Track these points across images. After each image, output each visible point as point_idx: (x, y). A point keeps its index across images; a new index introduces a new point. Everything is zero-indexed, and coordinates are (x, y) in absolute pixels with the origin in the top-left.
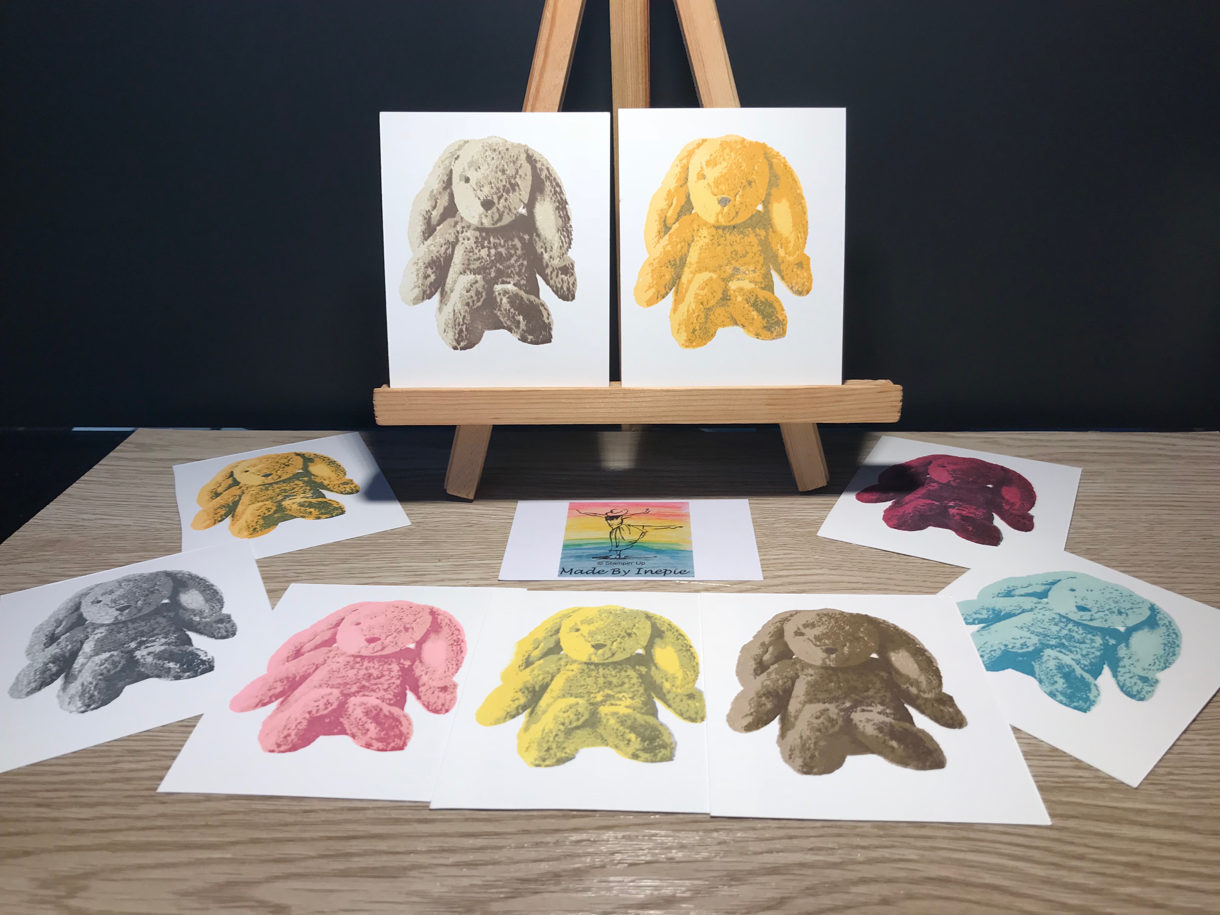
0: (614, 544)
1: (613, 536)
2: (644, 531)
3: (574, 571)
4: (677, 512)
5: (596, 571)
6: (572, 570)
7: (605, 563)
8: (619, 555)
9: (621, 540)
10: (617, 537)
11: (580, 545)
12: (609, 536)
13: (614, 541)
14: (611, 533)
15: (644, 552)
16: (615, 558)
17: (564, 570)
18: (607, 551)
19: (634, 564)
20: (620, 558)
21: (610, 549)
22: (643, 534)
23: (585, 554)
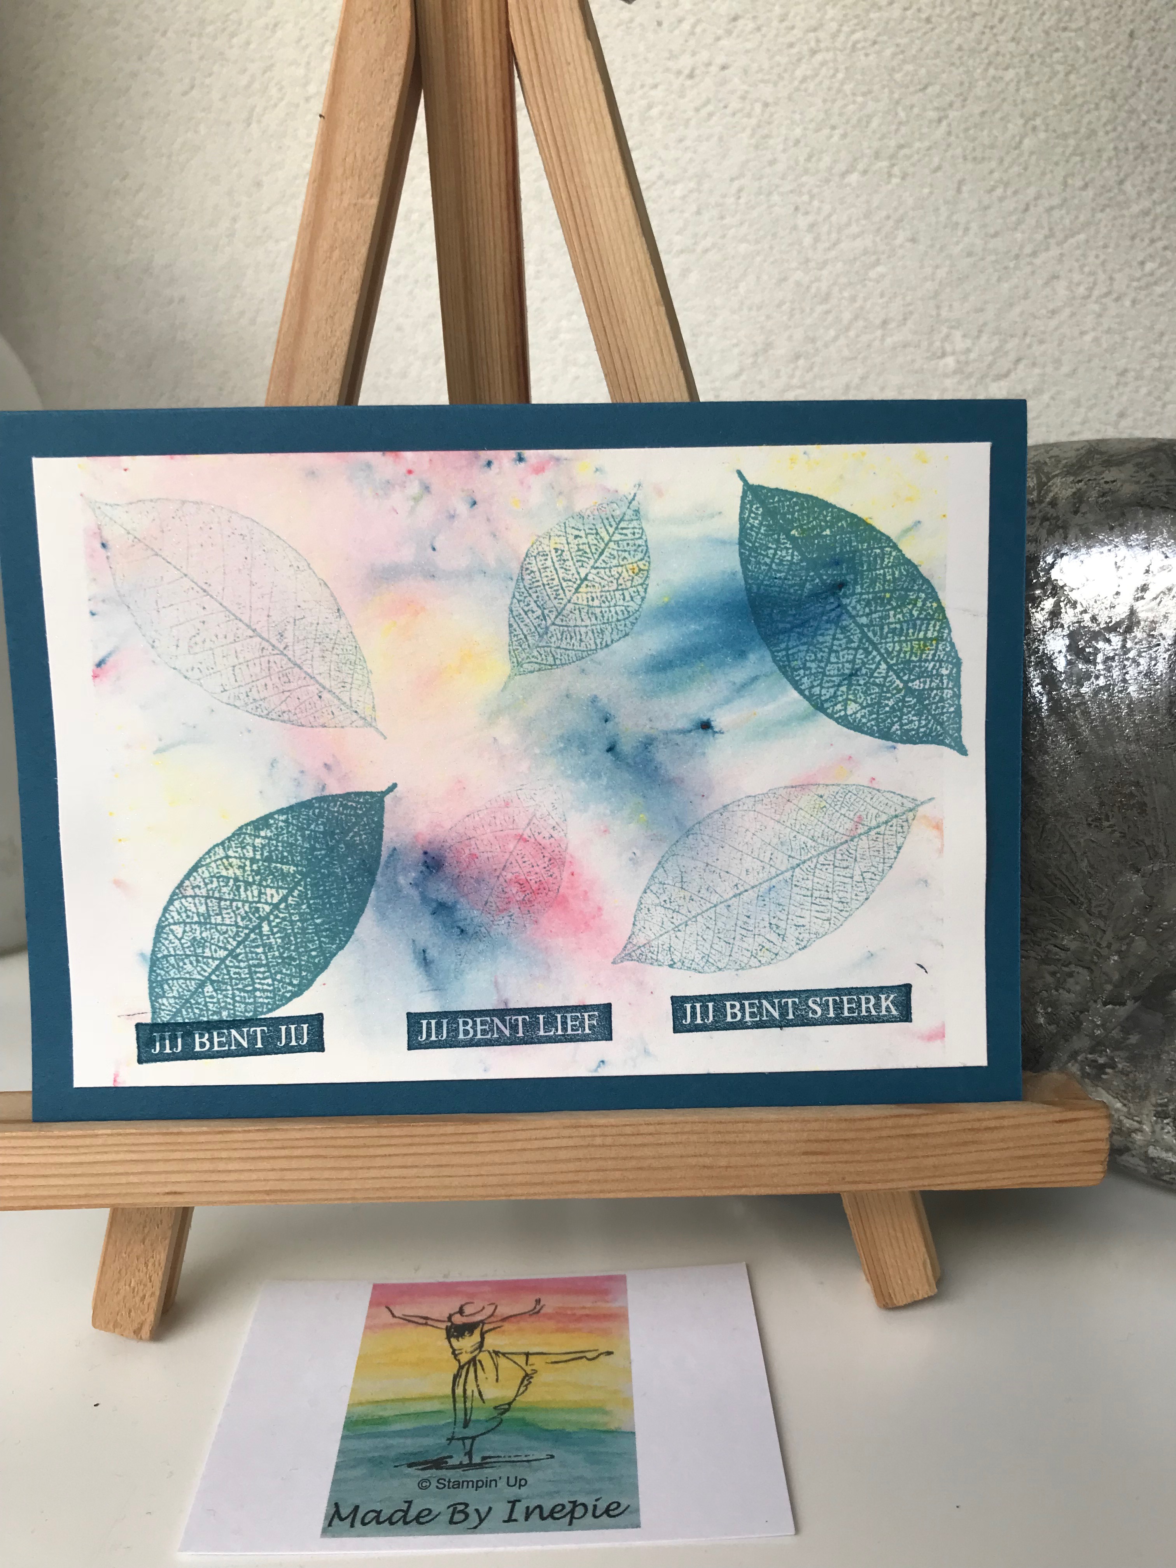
0: (461, 1415)
1: (459, 1391)
2: (529, 1369)
3: (360, 1515)
4: (604, 1306)
5: (413, 1513)
6: (357, 1508)
7: (434, 1483)
8: (469, 1454)
9: (477, 1403)
10: (469, 1393)
11: (383, 1421)
12: (449, 1391)
13: (460, 1405)
14: (456, 1377)
15: (525, 1443)
16: (461, 1466)
17: (337, 1512)
18: (444, 1441)
19: (502, 1484)
20: (471, 1466)
21: (448, 1432)
22: (527, 1378)
23: (393, 1454)
